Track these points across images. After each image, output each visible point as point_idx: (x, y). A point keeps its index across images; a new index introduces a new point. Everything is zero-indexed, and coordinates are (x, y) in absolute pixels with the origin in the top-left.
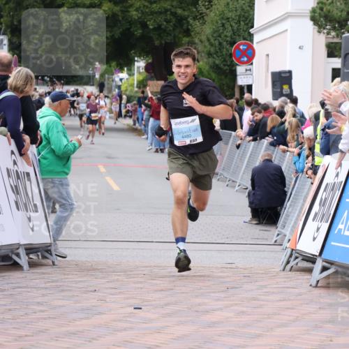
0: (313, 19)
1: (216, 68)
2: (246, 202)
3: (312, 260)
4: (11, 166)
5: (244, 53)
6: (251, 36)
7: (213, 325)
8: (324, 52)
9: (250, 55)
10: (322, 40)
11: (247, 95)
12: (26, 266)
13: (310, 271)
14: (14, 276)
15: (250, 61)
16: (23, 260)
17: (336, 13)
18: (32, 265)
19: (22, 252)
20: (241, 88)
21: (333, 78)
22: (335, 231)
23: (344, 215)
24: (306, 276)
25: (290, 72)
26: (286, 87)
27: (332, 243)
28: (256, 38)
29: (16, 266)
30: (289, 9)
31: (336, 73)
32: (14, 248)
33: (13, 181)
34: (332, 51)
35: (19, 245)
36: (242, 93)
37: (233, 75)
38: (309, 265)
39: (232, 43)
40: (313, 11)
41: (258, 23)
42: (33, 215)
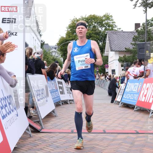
0: (118, 60)
1: (102, 69)
2: (108, 92)
3: (119, 102)
4: (66, 86)
5: (107, 66)
6: (108, 64)
7: (102, 114)
8: (121, 66)
9: (108, 67)
10: (120, 64)
11: (107, 74)
12: (69, 103)
13: (119, 104)
14: (67, 105)
15: (108, 68)
16: (69, 102)
17: (122, 60)
18: (70, 103)
19: (68, 101)
20: (106, 72)
21: (122, 70)
22: (123, 97)
23: (125, 94)
24: (118, 105)
25: (115, 70)
26: (114, 72)
27: (123, 99)
28: (109, 64)
29: (67, 103)
30: (114, 59)
31: (123, 70)
32: (67, 100)
33: (67, 89)
34: (122, 66)
35: (68, 100)
36: (106, 73)
37: (105, 70)
38: (119, 103)
39: (105, 65)
40: (119, 59)
41: (109, 61)
42: (70, 94)
